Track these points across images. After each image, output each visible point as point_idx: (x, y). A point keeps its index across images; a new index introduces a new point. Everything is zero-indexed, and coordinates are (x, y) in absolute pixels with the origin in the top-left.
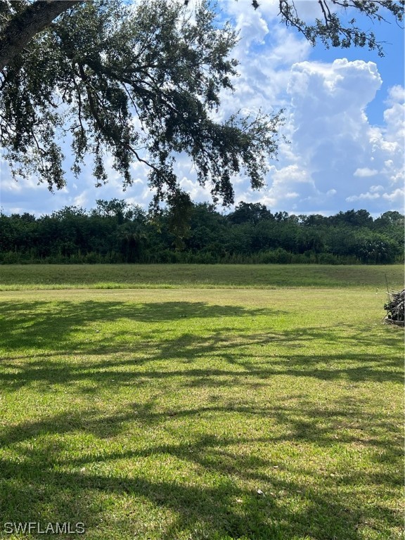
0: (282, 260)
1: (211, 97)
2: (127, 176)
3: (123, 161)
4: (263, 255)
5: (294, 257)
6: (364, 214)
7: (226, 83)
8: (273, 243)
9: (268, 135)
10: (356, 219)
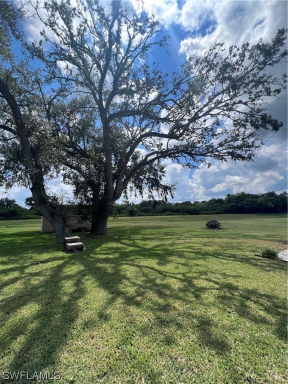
0: (171, 215)
1: (161, 179)
2: (142, 196)
3: (141, 193)
4: (166, 213)
5: (174, 214)
6: (189, 202)
7: (164, 175)
8: (168, 210)
9: (175, 187)
10: (188, 203)
